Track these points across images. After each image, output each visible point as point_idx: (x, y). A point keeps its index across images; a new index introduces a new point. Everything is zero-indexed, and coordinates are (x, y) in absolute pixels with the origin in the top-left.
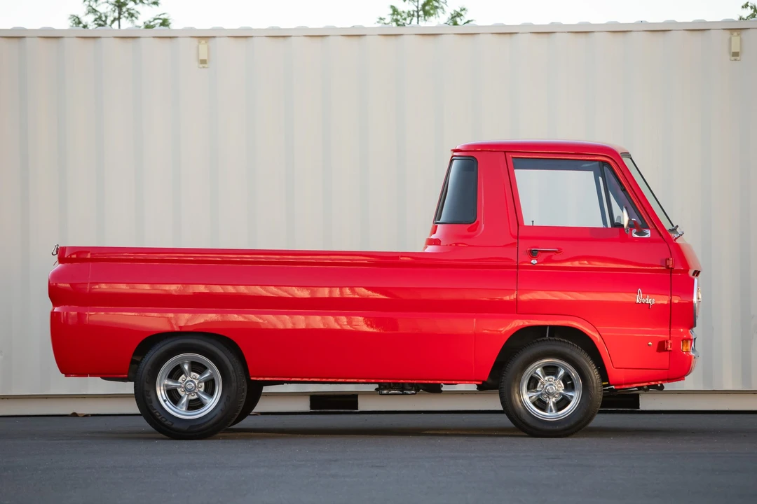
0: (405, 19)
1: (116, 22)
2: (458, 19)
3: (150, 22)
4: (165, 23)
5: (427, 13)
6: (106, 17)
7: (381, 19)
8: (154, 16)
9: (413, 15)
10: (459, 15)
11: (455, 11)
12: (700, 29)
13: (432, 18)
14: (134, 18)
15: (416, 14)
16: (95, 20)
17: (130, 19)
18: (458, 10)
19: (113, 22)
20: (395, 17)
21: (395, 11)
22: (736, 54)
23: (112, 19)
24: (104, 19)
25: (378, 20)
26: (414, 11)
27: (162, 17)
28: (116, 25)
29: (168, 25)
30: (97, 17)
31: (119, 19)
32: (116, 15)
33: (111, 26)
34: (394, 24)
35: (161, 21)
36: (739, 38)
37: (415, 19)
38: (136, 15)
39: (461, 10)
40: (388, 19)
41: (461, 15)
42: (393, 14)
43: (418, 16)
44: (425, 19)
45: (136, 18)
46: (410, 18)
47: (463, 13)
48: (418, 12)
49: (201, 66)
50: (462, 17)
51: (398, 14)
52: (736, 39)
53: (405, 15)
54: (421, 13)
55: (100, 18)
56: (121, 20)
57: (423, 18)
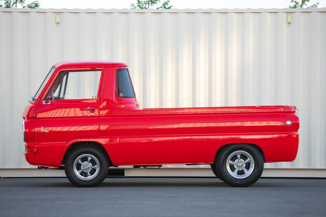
0: (143, 5)
1: (15, 5)
2: (166, 5)
3: (30, 5)
4: (37, 5)
5: (152, 2)
6: (10, 2)
7: (132, 4)
8: (32, 2)
9: (147, 4)
10: (166, 3)
11: (165, 2)
12: (274, 12)
13: (155, 5)
14: (22, 3)
15: (148, 3)
16: (6, 3)
17: (21, 3)
18: (166, 1)
19: (13, 4)
20: (139, 5)
21: (139, 2)
22: (289, 23)
23: (13, 3)
24: (9, 3)
25: (131, 5)
26: (147, 1)
27: (35, 3)
28: (14, 5)
29: (38, 6)
30: (6, 2)
31: (16, 3)
32: (15, 1)
33: (12, 6)
34: (139, 7)
35: (35, 4)
36: (290, 16)
37: (147, 5)
38: (23, 1)
39: (168, 1)
40: (136, 5)
41: (168, 4)
42: (138, 3)
43: (149, 4)
44: (152, 5)
45: (24, 3)
46: (145, 4)
47: (168, 3)
48: (149, 2)
49: (57, 25)
50: (168, 5)
51: (140, 3)
52: (289, 16)
53: (143, 3)
54: (150, 2)
55: (8, 2)
56: (17, 3)
57: (151, 5)
